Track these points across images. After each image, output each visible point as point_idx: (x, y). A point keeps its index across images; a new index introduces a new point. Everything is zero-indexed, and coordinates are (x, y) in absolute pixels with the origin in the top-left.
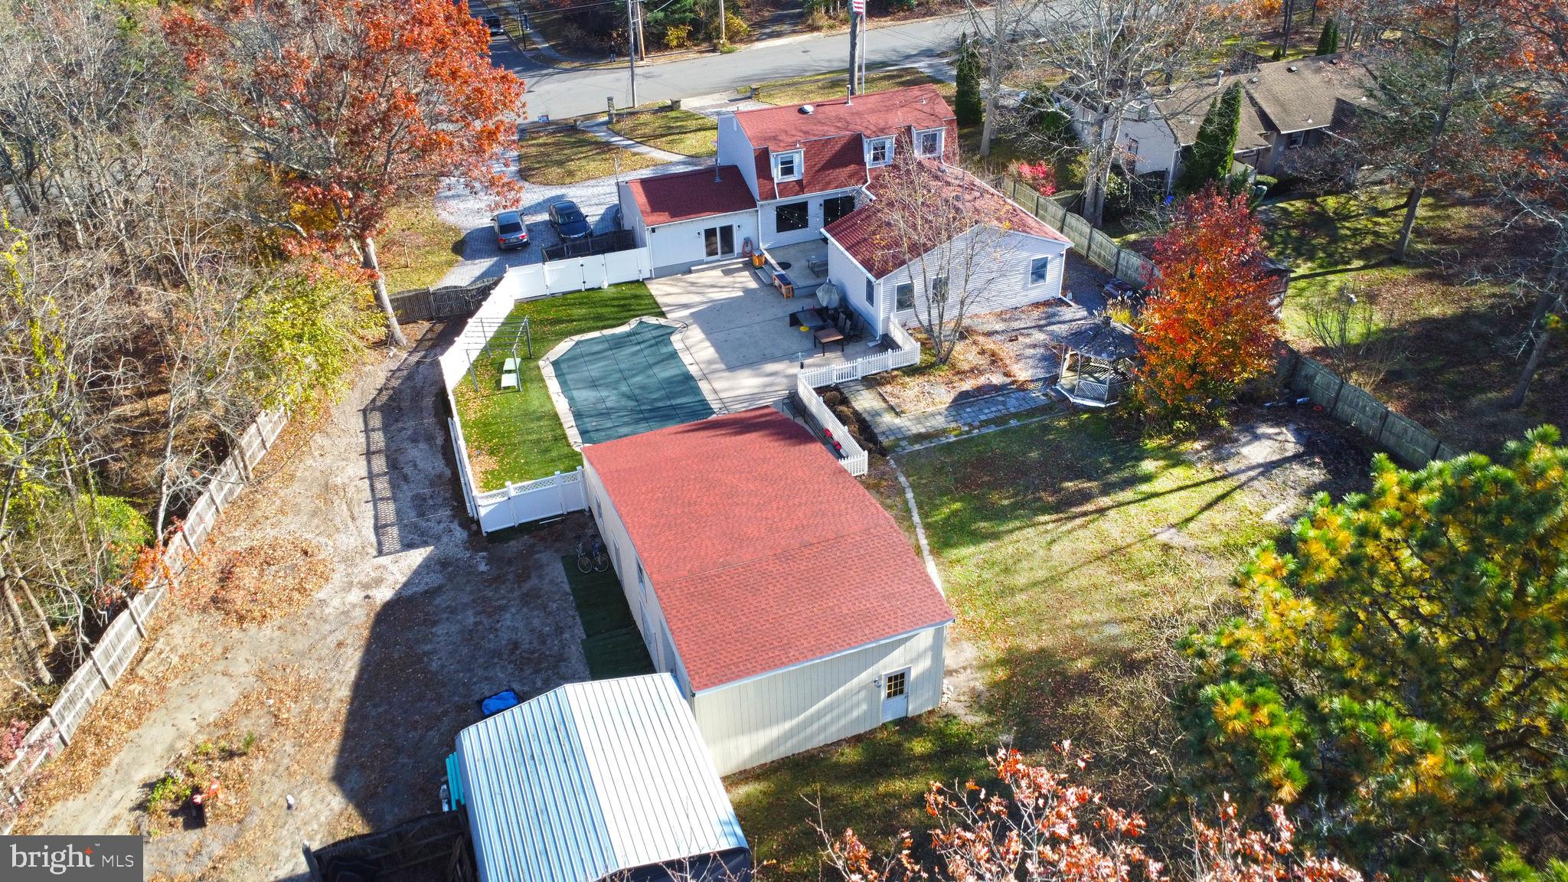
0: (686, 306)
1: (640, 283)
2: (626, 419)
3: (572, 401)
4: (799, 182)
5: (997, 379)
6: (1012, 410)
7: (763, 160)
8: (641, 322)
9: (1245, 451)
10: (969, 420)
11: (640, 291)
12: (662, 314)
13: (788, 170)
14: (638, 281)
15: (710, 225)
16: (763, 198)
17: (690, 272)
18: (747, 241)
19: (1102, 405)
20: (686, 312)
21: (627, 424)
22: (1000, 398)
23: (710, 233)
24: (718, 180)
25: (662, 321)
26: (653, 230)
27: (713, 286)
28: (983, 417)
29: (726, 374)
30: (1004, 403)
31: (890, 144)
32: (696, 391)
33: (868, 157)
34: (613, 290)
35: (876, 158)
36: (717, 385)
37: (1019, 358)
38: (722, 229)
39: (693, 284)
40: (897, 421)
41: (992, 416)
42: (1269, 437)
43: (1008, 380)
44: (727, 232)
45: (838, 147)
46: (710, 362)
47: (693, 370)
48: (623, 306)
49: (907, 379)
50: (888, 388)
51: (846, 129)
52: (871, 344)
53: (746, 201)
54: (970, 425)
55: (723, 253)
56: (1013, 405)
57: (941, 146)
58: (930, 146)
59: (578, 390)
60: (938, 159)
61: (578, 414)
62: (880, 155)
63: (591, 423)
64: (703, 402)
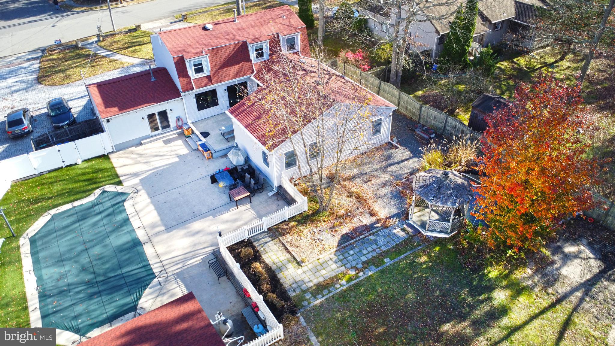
0: (136, 175)
1: (105, 157)
2: (81, 295)
3: (40, 279)
4: (209, 77)
5: (367, 220)
6: (384, 248)
7: (180, 64)
8: (104, 192)
9: (564, 271)
10: (354, 263)
11: (104, 164)
12: (120, 183)
13: (199, 69)
14: (104, 155)
15: (150, 112)
16: (185, 91)
17: (141, 144)
18: (178, 119)
19: (447, 236)
20: (136, 180)
21: (82, 301)
22: (372, 237)
23: (151, 117)
24: (153, 79)
25: (119, 189)
26: (108, 121)
27: (156, 156)
28: (364, 259)
29: (166, 236)
30: (375, 242)
31: (266, 47)
32: (142, 257)
33: (253, 55)
34: (86, 165)
35: (258, 56)
36: (160, 249)
37: (377, 197)
38: (159, 113)
39: (141, 155)
40: (300, 271)
41: (370, 256)
42: (576, 256)
43: (373, 219)
44: (163, 115)
45: (229, 50)
46: (153, 226)
47: (141, 235)
48: (91, 179)
49: (301, 228)
50: (288, 238)
51: (234, 39)
52: (270, 194)
53: (174, 93)
54: (355, 268)
55: (163, 128)
56: (383, 244)
57: (298, 45)
58: (291, 45)
59: (47, 267)
60: (296, 53)
61: (43, 296)
62: (260, 54)
63: (53, 304)
64: (147, 267)
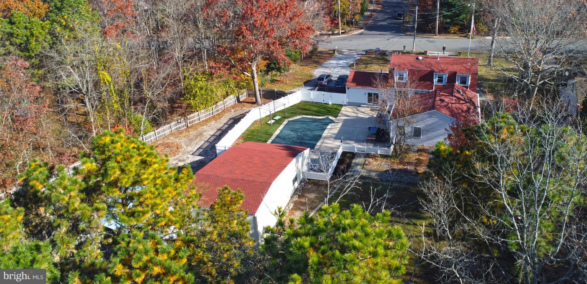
0: (347, 116)
1: (342, 106)
4: (405, 84)
5: (410, 169)
8: (327, 117)
11: (338, 108)
12: (336, 117)
13: (401, 78)
15: (370, 92)
17: (360, 107)
18: (383, 101)
20: (344, 118)
23: (370, 95)
25: (334, 118)
26: (348, 88)
29: (332, 139)
30: (402, 177)
31: (445, 77)
32: (318, 141)
33: (435, 80)
34: (331, 105)
35: (439, 81)
36: (325, 141)
38: (375, 94)
43: (414, 170)
44: (377, 95)
45: (424, 74)
46: (331, 135)
47: (324, 135)
48: (329, 111)
49: (380, 159)
50: (370, 159)
51: (429, 67)
54: (381, 179)
55: (374, 103)
57: (468, 83)
58: (464, 81)
59: (287, 130)
60: (467, 87)
61: (278, 137)
62: (440, 81)
63: (278, 140)
64: (315, 145)
